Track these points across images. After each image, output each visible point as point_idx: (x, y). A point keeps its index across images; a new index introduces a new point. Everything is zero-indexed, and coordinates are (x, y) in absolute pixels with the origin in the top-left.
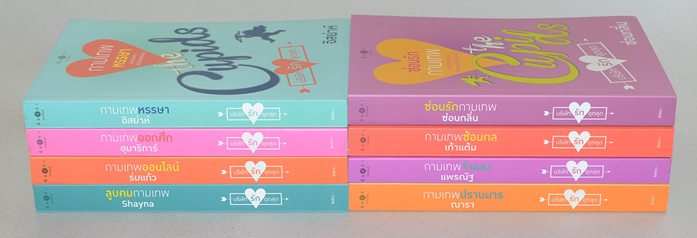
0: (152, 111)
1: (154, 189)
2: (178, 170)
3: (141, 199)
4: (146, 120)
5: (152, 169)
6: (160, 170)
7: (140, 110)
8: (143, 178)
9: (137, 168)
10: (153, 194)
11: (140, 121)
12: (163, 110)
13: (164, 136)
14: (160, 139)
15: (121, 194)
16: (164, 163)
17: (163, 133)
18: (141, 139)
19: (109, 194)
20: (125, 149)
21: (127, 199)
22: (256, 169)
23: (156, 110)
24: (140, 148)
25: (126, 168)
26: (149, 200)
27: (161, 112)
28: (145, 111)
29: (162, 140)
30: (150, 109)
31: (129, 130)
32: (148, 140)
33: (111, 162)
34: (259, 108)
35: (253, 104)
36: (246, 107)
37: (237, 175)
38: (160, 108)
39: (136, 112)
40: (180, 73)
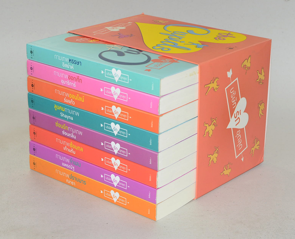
0: (74, 62)
1: (74, 109)
2: (83, 101)
3: (68, 114)
4: (72, 67)
5: (73, 97)
6: (76, 99)
7: (70, 61)
8: (69, 102)
9: (67, 95)
10: (73, 112)
11: (70, 67)
12: (79, 63)
13: (79, 79)
14: (77, 80)
15: (60, 108)
16: (78, 95)
17: (78, 77)
18: (69, 78)
19: (56, 106)
20: (63, 82)
21: (62, 112)
22: (117, 111)
23: (76, 62)
24: (69, 83)
25: (62, 93)
26: (71, 115)
27: (78, 64)
28: (72, 62)
29: (78, 81)
31: (65, 70)
32: (72, 79)
33: (57, 88)
34: (119, 73)
35: (117, 70)
36: (114, 71)
37: (108, 112)
38: (78, 62)
39: (68, 61)
40: (108, 50)
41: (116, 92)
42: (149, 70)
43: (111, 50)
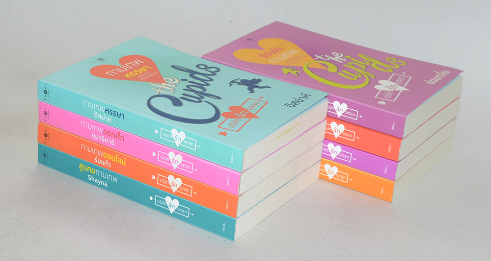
0: (113, 114)
1: (109, 173)
2: (125, 164)
3: (100, 178)
4: (109, 119)
5: (109, 158)
6: (114, 160)
7: (106, 111)
8: (103, 163)
9: (100, 153)
10: (108, 177)
11: (106, 119)
12: (120, 115)
13: (119, 135)
14: (117, 136)
15: (88, 169)
16: (117, 156)
17: (119, 133)
18: (105, 133)
19: (81, 166)
20: (94, 137)
21: (91, 174)
22: (175, 183)
23: (116, 113)
24: (103, 139)
25: (93, 151)
26: (105, 180)
27: (119, 116)
28: (109, 112)
29: (118, 138)
30: (113, 112)
31: (98, 124)
32: (109, 134)
33: (85, 143)
34: (182, 135)
35: (179, 131)
36: (174, 132)
37: (161, 183)
38: (119, 113)
39: (104, 111)
40: (157, 94)
41: (176, 160)
42: (225, 134)
43: (160, 94)
